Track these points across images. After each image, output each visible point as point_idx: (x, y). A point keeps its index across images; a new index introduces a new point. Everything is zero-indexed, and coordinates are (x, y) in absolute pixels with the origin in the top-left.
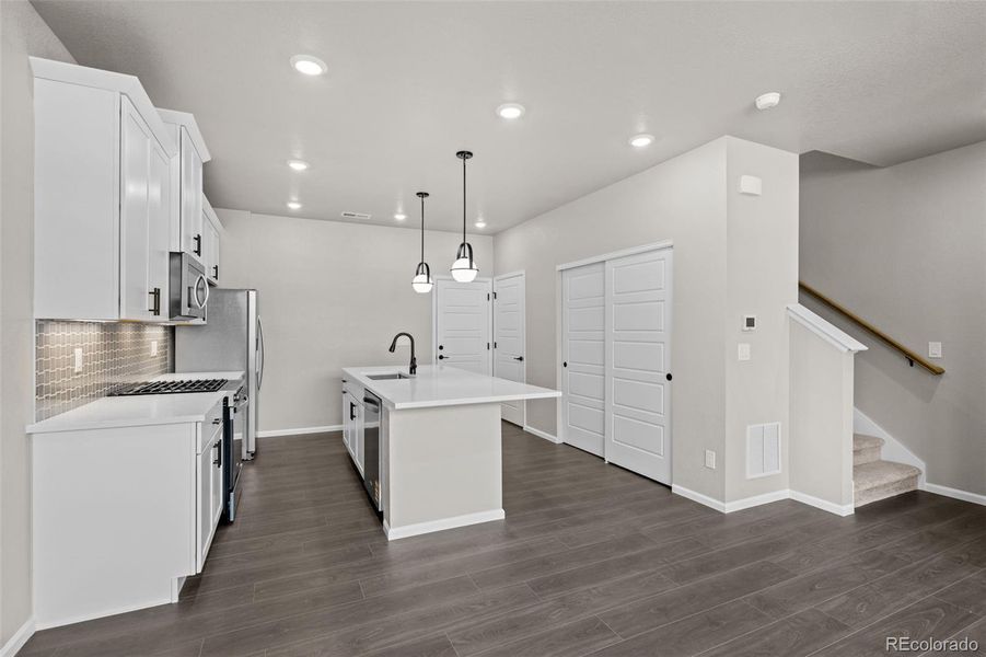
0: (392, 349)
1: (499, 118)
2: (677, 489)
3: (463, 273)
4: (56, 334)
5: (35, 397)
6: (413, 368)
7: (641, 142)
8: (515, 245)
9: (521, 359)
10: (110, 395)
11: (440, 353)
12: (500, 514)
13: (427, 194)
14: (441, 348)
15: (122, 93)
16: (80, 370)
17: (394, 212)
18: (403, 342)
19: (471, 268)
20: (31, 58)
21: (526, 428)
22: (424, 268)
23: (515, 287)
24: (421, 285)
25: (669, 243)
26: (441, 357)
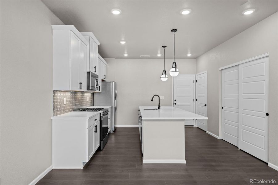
0: (152, 100)
1: (181, 15)
2: (270, 165)
3: (173, 73)
4: (58, 95)
5: (53, 110)
6: (159, 107)
7: (249, 13)
8: (204, 61)
9: (206, 105)
10: (74, 111)
11: (175, 102)
12: (184, 162)
13: (166, 46)
14: (175, 100)
15: (70, 30)
16: (65, 104)
17: (157, 53)
18: (156, 98)
19: (176, 71)
20: (52, 25)
21: (207, 132)
22: (165, 72)
23: (203, 77)
24: (164, 78)
25: (268, 55)
26: (175, 104)
